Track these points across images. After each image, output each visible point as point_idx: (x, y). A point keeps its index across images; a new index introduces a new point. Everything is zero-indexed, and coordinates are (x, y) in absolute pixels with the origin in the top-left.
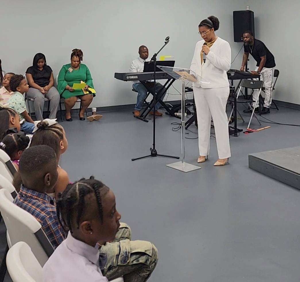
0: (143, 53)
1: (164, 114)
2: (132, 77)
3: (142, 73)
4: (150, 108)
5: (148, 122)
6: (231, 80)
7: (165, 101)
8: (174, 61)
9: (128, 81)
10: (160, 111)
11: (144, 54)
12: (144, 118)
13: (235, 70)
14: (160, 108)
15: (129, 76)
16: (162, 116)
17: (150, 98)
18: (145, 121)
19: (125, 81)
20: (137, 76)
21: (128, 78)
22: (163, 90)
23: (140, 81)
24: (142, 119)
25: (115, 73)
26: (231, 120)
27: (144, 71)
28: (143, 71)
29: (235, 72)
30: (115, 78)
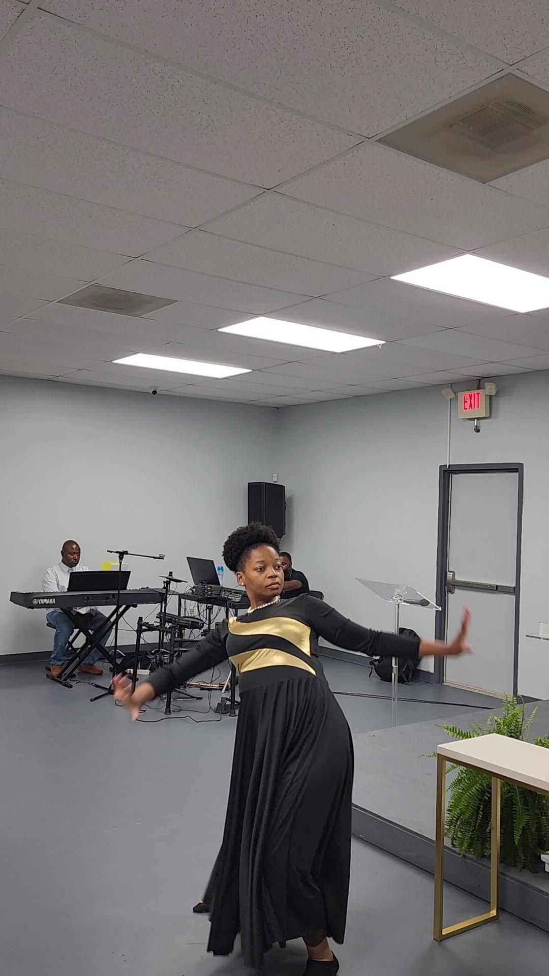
0: (70, 555)
1: (106, 671)
2: (45, 601)
3: (64, 592)
4: (79, 658)
5: (71, 687)
6: (234, 610)
7: (109, 645)
8: (130, 572)
9: (35, 609)
10: (99, 665)
11: (72, 557)
12: (65, 680)
13: (242, 591)
14: (100, 659)
15: (38, 598)
16: (102, 675)
17: (80, 641)
18: (65, 685)
19: (30, 609)
20: (54, 600)
21: (35, 602)
22: (105, 626)
23: (61, 609)
24: (60, 683)
25: (12, 593)
26: (229, 684)
27: (69, 590)
28: (66, 590)
29: (243, 596)
30: (12, 603)
